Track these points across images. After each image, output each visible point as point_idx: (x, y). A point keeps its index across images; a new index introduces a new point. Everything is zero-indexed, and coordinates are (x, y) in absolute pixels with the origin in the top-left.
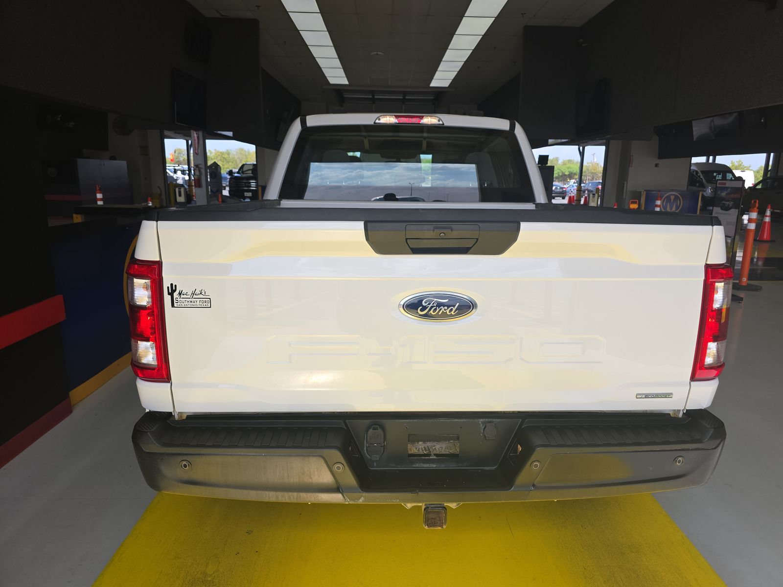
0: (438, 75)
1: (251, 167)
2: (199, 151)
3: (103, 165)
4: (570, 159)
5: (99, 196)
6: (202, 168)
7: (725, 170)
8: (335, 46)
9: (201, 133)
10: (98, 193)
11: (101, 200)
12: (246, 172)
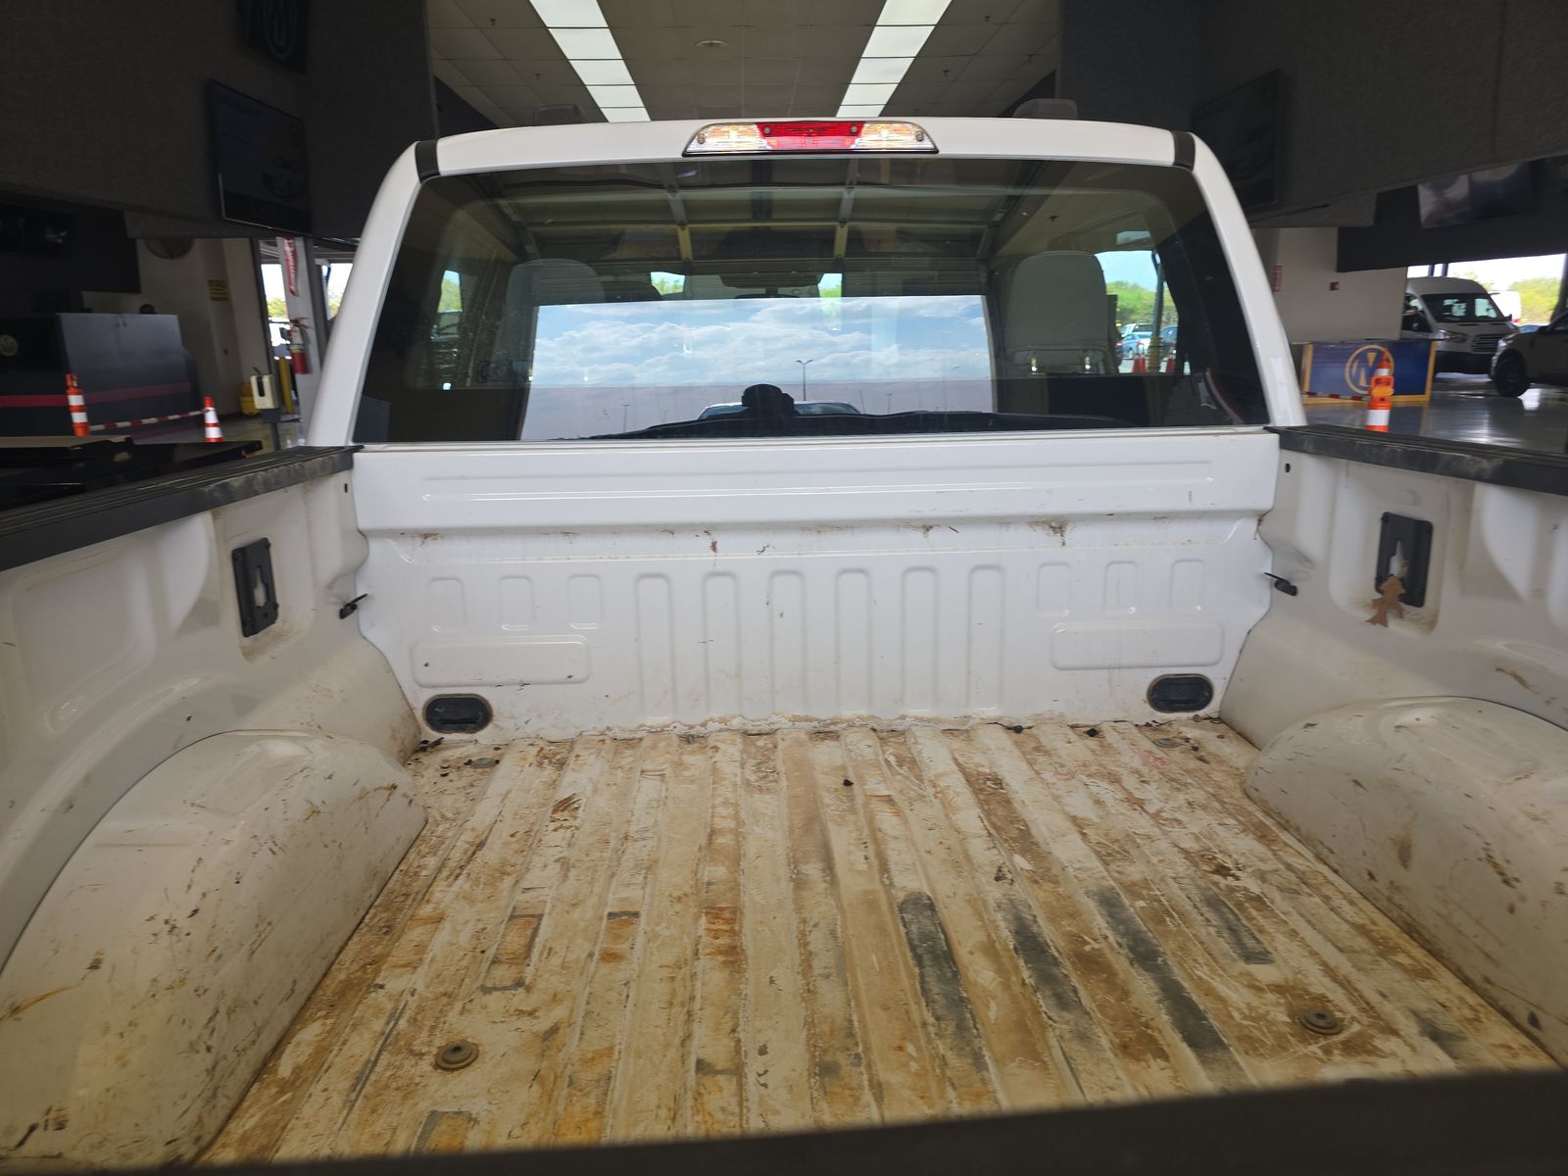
0: (852, 94)
1: (456, 320)
2: (299, 286)
3: (121, 324)
4: (1120, 280)
5: (75, 400)
6: (307, 327)
7: (1472, 292)
8: (611, 27)
9: (299, 243)
10: (71, 394)
11: (80, 409)
12: (445, 331)
